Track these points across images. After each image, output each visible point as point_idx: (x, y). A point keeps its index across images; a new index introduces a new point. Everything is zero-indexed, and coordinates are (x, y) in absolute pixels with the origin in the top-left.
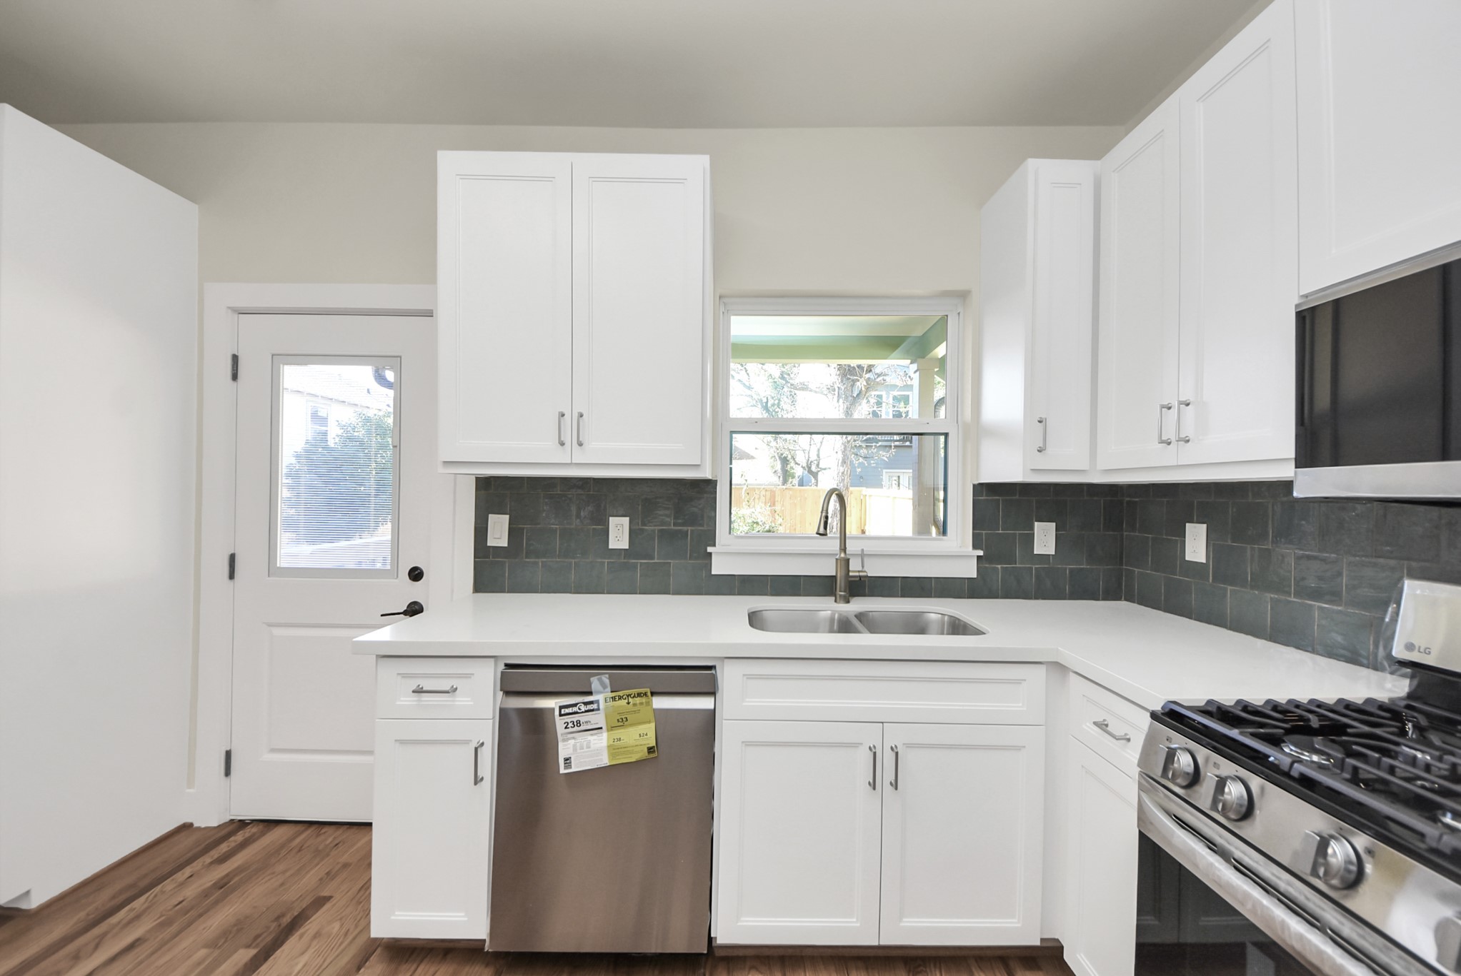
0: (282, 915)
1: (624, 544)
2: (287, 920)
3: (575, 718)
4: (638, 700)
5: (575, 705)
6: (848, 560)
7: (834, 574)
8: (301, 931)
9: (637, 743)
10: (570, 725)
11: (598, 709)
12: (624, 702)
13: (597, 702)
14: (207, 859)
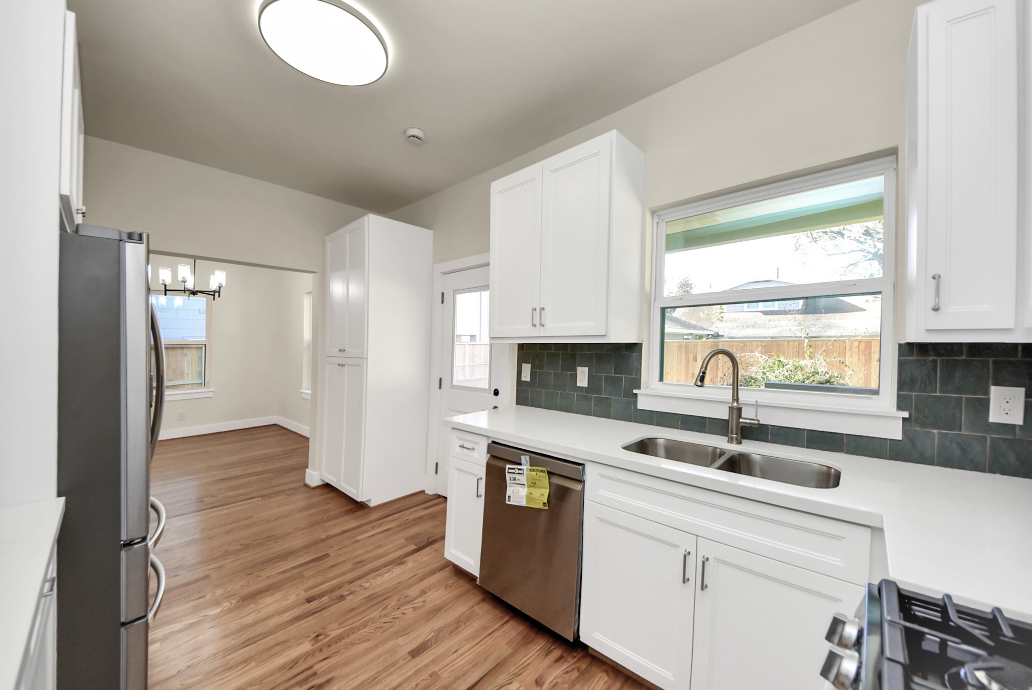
0: (431, 537)
1: (585, 384)
2: (431, 540)
3: (514, 476)
4: (541, 474)
5: (514, 469)
6: (741, 408)
7: (728, 419)
8: (433, 546)
9: (539, 498)
10: (512, 479)
11: (523, 474)
12: (534, 473)
13: (523, 470)
14: (422, 506)
